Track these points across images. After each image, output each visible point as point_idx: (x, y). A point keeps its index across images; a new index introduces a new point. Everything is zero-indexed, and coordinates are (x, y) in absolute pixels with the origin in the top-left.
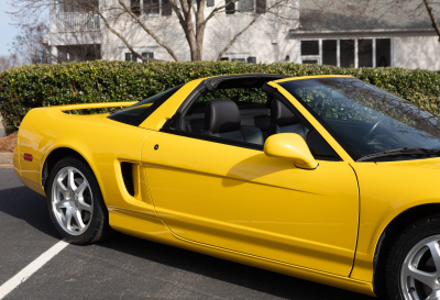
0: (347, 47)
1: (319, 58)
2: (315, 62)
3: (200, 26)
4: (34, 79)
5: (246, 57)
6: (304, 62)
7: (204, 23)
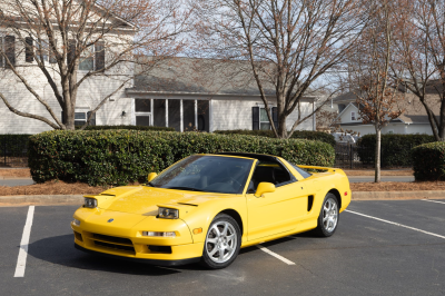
0: (174, 105)
1: (151, 114)
2: (147, 118)
3: (72, 90)
4: (75, 142)
5: (86, 111)
6: (138, 118)
7: (78, 85)
